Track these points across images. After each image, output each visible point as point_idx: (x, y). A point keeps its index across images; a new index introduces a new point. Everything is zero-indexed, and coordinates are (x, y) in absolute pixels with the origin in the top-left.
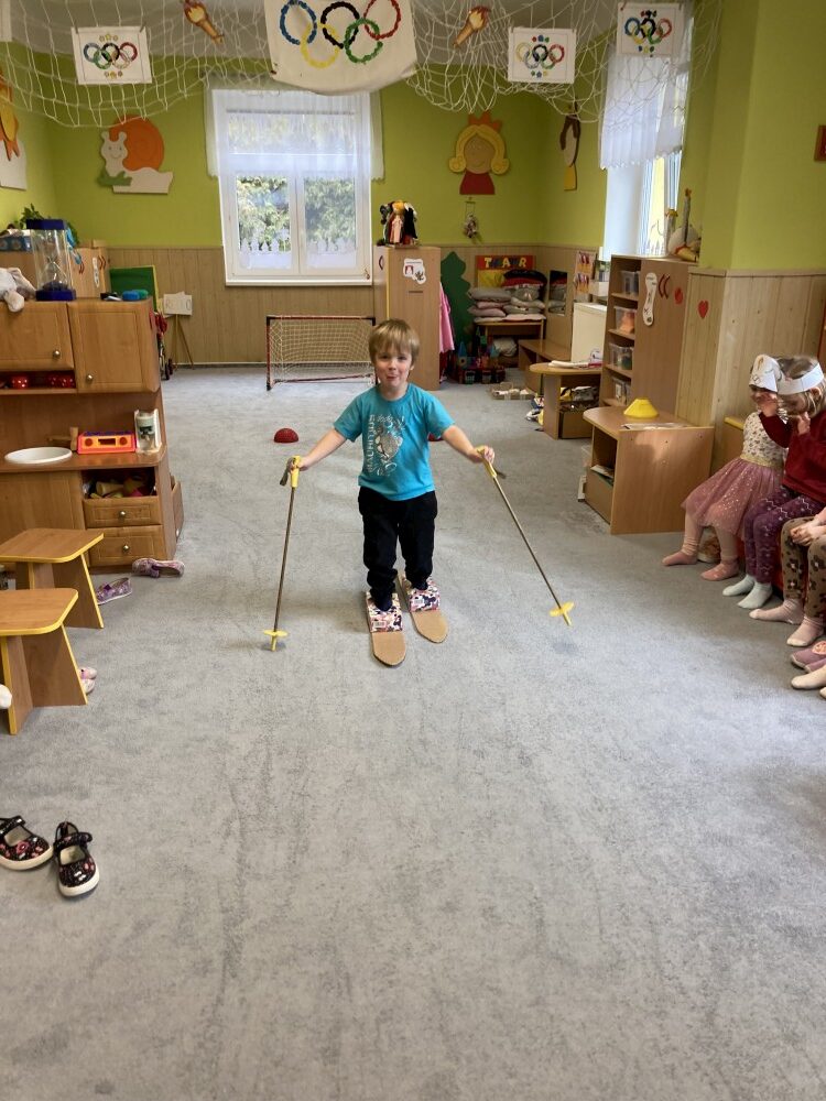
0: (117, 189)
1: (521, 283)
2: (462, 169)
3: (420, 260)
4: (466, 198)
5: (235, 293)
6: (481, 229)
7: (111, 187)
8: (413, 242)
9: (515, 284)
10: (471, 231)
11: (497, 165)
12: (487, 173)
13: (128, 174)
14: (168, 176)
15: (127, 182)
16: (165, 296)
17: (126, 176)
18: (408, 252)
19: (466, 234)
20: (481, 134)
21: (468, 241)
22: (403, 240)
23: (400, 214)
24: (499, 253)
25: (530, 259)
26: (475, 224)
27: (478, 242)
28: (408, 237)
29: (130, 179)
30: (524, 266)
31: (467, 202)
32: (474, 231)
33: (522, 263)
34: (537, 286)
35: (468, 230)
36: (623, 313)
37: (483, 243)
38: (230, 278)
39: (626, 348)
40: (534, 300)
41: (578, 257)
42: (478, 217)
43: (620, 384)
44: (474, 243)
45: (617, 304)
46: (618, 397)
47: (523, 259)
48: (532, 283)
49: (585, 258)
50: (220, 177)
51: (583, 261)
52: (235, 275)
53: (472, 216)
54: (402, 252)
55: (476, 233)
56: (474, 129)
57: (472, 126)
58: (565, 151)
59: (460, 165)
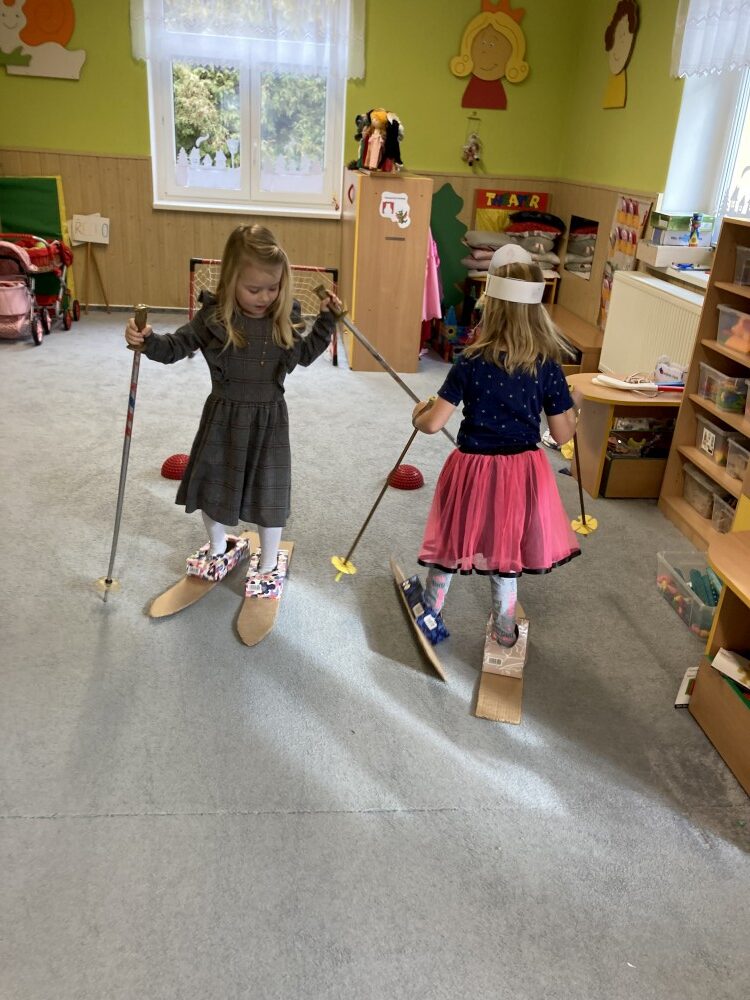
0: (12, 70)
1: (531, 229)
2: (466, 73)
3: (404, 195)
4: (470, 112)
5: (165, 219)
6: (486, 155)
8: (396, 169)
9: (525, 230)
10: (471, 158)
11: (514, 70)
12: (498, 82)
13: (27, 50)
14: (79, 57)
15: (26, 61)
16: (76, 217)
17: (23, 53)
18: (389, 183)
19: (465, 160)
20: (496, 26)
21: (468, 170)
22: (382, 164)
23: (381, 129)
24: (506, 187)
25: (544, 199)
26: (478, 148)
27: (480, 172)
28: (389, 161)
29: (29, 58)
30: (536, 206)
31: (470, 118)
32: (476, 157)
33: (534, 203)
34: (553, 235)
35: (468, 156)
36: (735, 319)
37: (485, 173)
38: (160, 199)
39: (737, 380)
40: (547, 252)
41: (620, 204)
42: (483, 138)
43: (714, 432)
44: (475, 173)
45: (723, 302)
46: (707, 449)
47: (534, 197)
48: (546, 230)
49: (631, 206)
50: (148, 62)
51: (628, 210)
52: (166, 195)
53: (474, 137)
54: (380, 182)
55: (477, 159)
56: (489, 17)
57: (485, 14)
58: (612, 52)
59: (465, 67)
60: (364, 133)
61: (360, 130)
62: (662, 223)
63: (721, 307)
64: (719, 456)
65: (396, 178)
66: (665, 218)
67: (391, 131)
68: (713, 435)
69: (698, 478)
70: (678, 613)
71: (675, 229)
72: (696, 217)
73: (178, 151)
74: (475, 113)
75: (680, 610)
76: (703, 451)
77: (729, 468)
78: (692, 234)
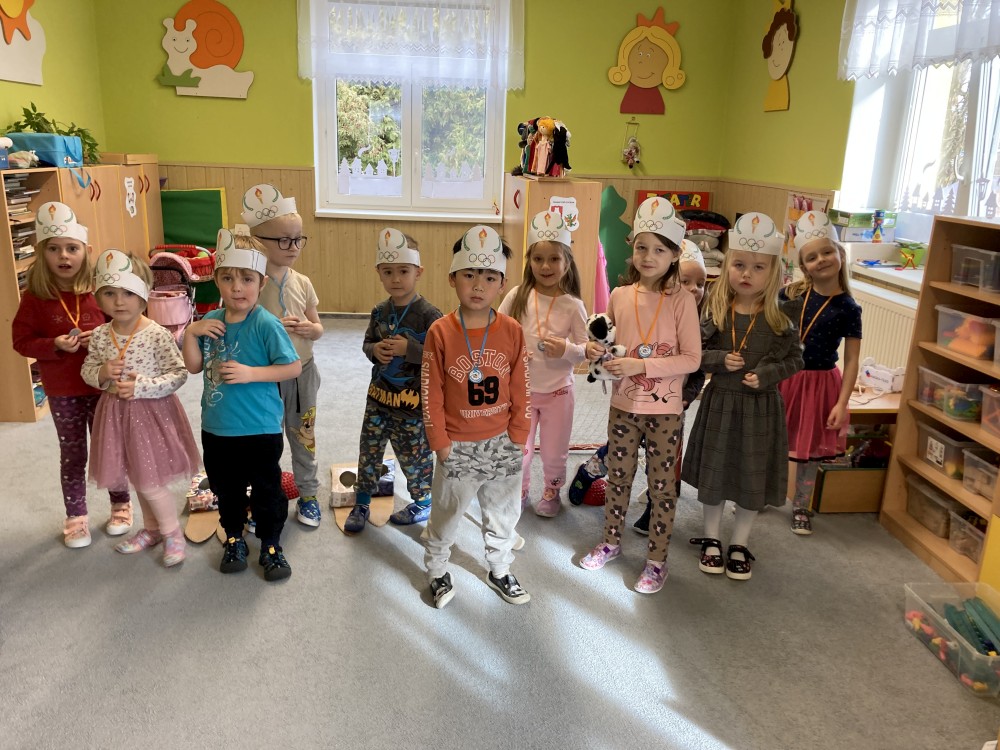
0: (181, 90)
1: (695, 228)
2: (624, 82)
3: (573, 199)
4: (628, 117)
5: (327, 227)
6: (645, 158)
7: (174, 87)
8: (564, 174)
9: (689, 229)
10: (632, 160)
11: (671, 77)
12: (656, 88)
13: (197, 72)
14: (248, 77)
15: (195, 82)
17: (193, 75)
18: (557, 187)
19: (625, 163)
20: (651, 39)
21: (628, 172)
22: (549, 170)
23: (548, 136)
24: (667, 188)
25: (705, 197)
26: (637, 151)
27: (640, 173)
28: (557, 167)
29: (198, 79)
30: (698, 205)
31: (629, 123)
32: (636, 160)
33: (696, 202)
34: (718, 232)
35: (628, 158)
36: (959, 321)
37: (645, 175)
38: (322, 207)
39: (968, 386)
40: (712, 249)
41: (791, 202)
42: (643, 142)
43: (942, 442)
44: (635, 174)
45: (940, 303)
46: (934, 461)
47: (696, 196)
48: (710, 228)
49: (805, 203)
50: (314, 81)
51: (801, 207)
52: (328, 204)
53: (634, 141)
54: (547, 187)
55: (638, 162)
56: (643, 32)
57: (641, 28)
58: (770, 59)
59: (623, 76)
60: (529, 140)
61: (525, 138)
62: (841, 220)
63: (939, 308)
64: (951, 468)
65: (565, 182)
66: (845, 215)
67: (559, 138)
68: (940, 445)
69: (928, 493)
70: (939, 659)
71: (856, 226)
72: (878, 214)
73: (340, 162)
74: (634, 118)
75: (943, 656)
76: (929, 462)
77: (967, 482)
78: (875, 230)
